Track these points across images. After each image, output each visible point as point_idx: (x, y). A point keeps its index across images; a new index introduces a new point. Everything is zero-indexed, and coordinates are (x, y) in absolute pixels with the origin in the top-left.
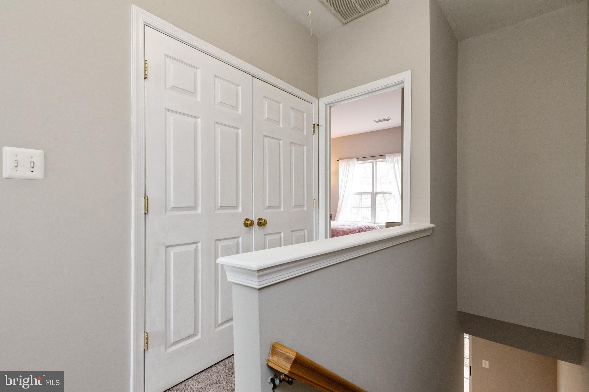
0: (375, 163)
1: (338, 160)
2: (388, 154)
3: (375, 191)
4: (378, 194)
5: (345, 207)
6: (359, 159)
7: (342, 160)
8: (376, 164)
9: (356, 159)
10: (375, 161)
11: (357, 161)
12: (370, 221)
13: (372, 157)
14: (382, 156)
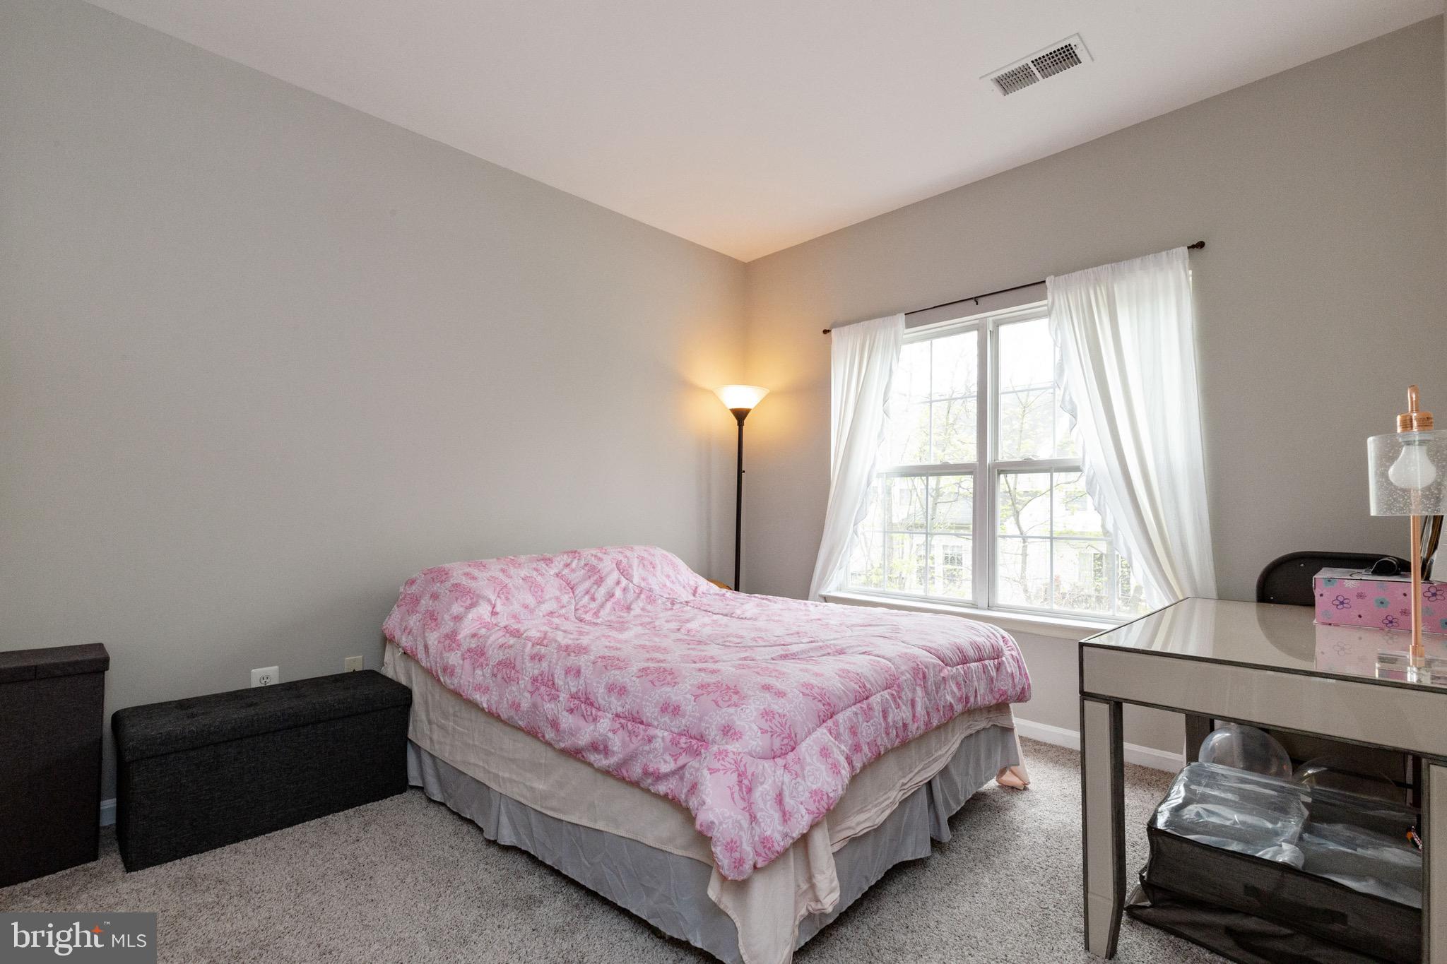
0: (990, 327)
1: (826, 332)
2: (1057, 274)
3: (989, 460)
4: (1005, 472)
5: (855, 532)
6: (917, 315)
7: (842, 329)
8: (995, 334)
9: (901, 318)
10: (990, 316)
11: (909, 325)
12: (968, 596)
13: (976, 299)
14: (1032, 288)
